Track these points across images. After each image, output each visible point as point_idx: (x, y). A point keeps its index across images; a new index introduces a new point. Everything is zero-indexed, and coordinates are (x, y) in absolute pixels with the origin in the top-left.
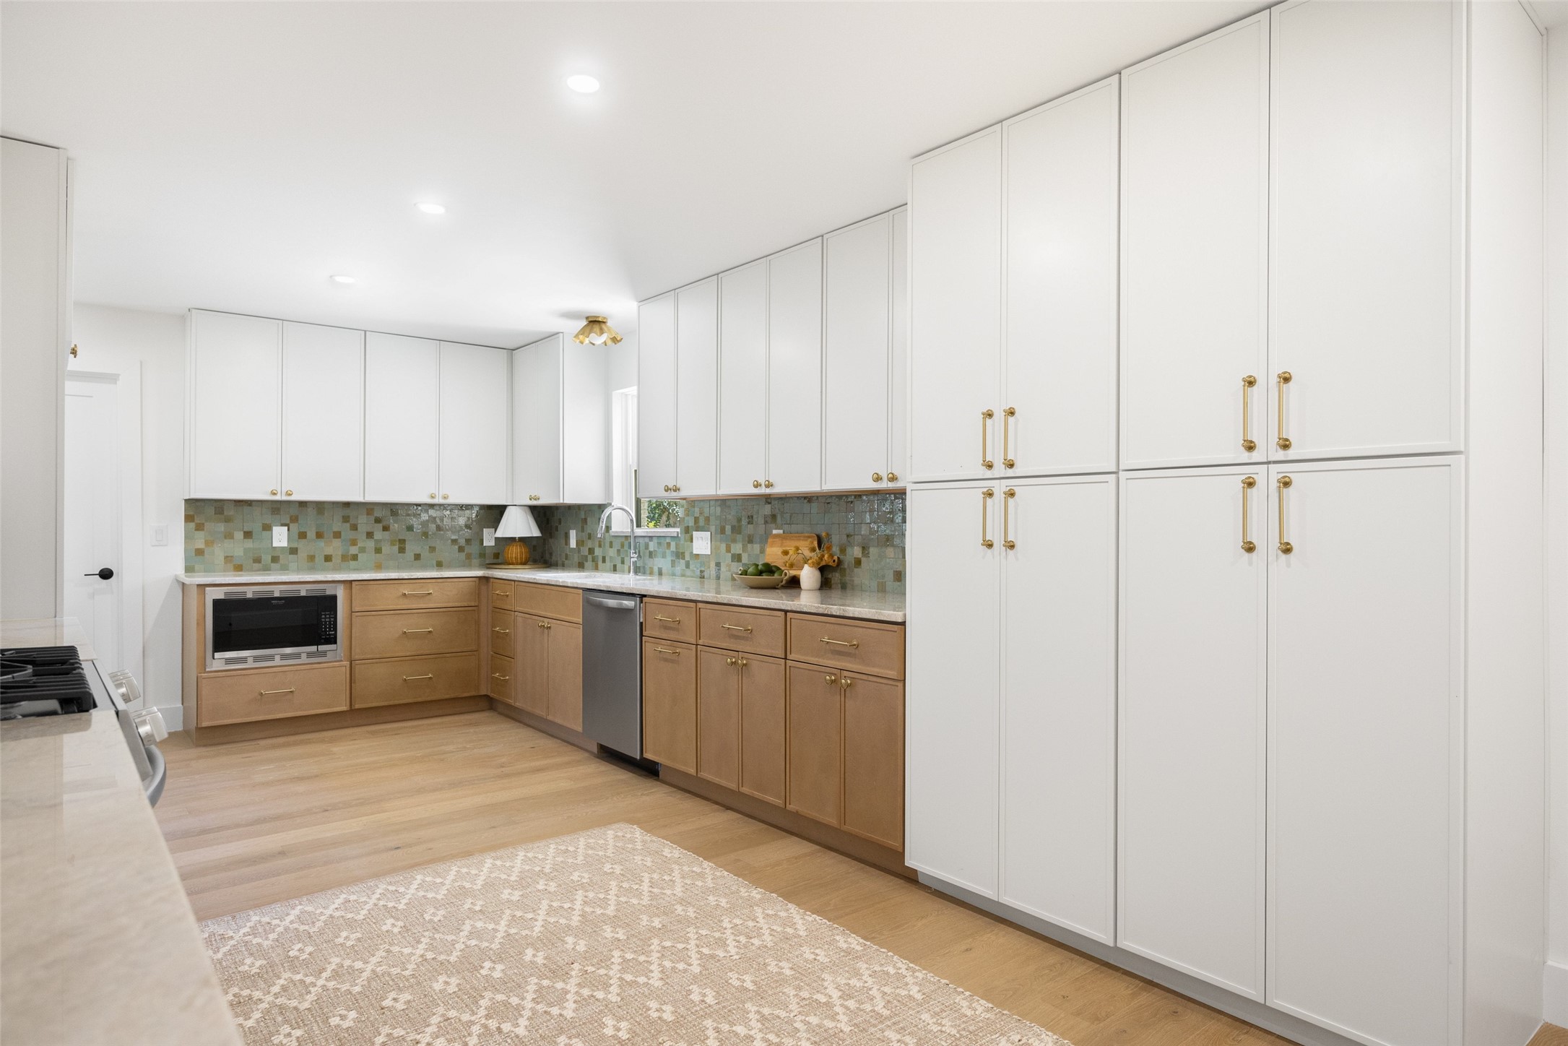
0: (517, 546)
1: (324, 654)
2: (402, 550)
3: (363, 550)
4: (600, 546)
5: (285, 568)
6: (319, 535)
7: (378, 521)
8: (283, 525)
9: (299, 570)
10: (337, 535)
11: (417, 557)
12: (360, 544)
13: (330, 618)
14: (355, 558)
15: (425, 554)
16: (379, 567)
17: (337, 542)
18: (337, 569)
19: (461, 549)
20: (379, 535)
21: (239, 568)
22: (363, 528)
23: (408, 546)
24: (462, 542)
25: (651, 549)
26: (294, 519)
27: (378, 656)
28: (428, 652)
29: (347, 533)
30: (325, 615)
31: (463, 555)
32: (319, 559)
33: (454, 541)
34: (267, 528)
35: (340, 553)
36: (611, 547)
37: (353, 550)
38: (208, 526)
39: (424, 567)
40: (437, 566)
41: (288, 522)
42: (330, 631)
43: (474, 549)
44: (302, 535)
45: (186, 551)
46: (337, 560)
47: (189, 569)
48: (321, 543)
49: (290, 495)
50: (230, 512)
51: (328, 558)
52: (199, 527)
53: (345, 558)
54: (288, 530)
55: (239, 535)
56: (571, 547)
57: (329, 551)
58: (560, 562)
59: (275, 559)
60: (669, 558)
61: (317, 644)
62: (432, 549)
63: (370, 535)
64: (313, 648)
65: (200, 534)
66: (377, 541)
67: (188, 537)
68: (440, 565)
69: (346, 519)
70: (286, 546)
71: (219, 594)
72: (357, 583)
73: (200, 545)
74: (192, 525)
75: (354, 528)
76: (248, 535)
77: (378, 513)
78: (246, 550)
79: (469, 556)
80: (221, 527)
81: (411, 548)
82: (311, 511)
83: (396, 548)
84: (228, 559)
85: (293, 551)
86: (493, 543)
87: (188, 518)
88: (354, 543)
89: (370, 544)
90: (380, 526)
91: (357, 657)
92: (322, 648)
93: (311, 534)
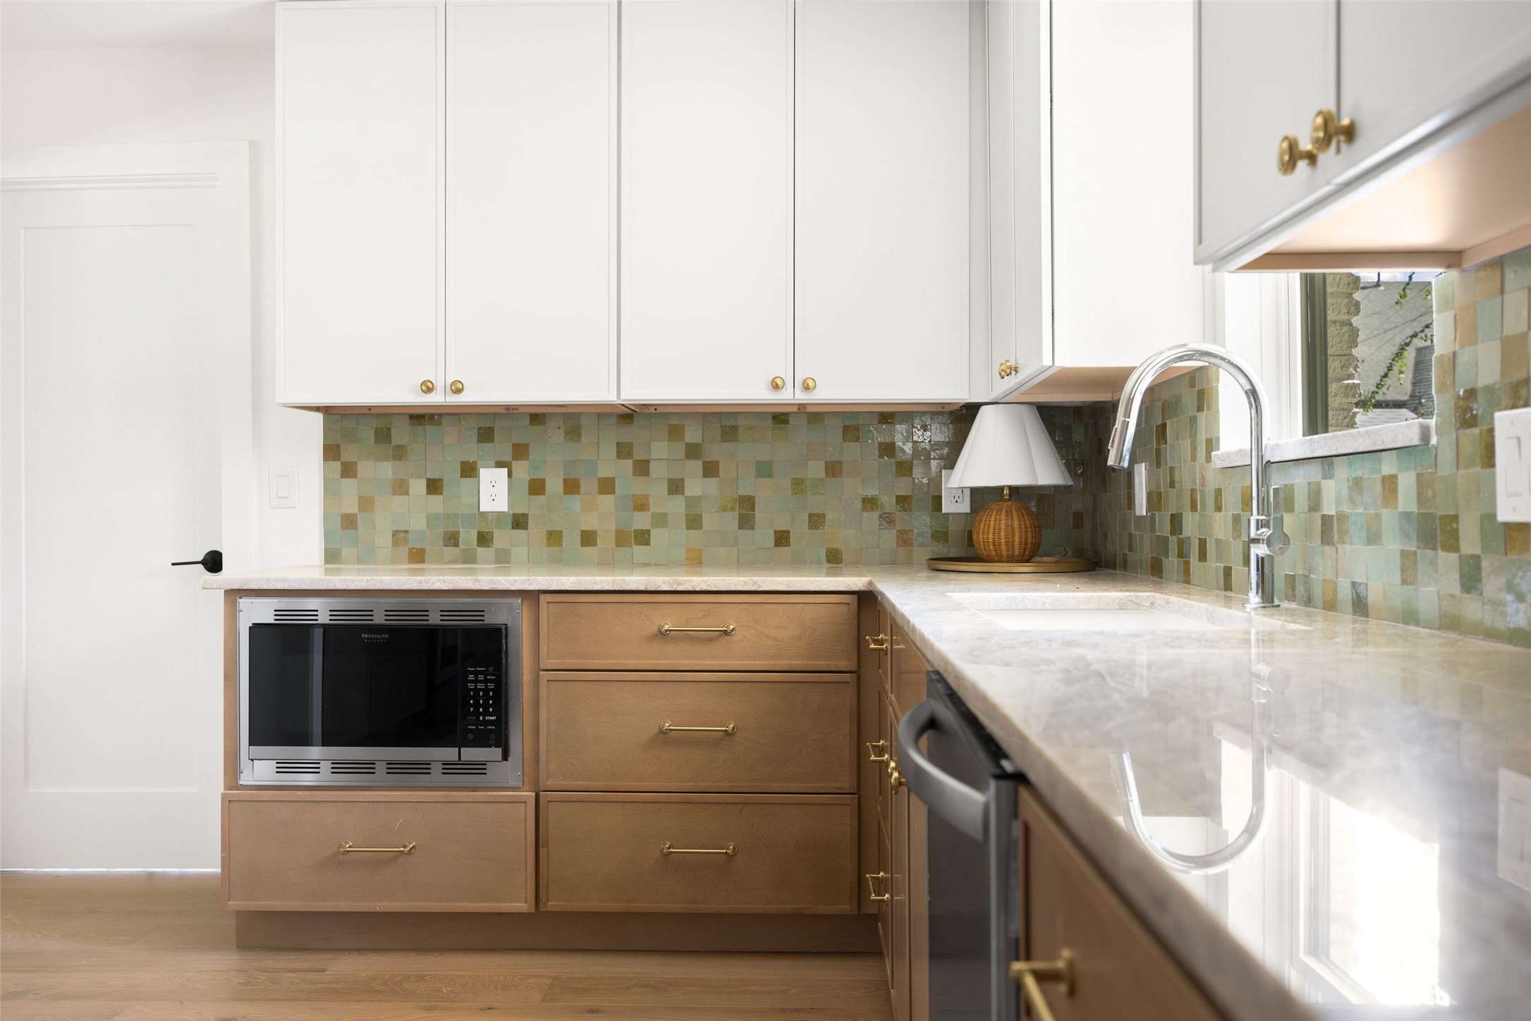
0: (1000, 511)
1: (478, 768)
2: (746, 522)
3: (661, 520)
4: (1194, 508)
5: (503, 559)
6: (571, 487)
7: (693, 452)
8: (500, 465)
9: (532, 563)
10: (607, 486)
11: (782, 538)
12: (655, 508)
13: (486, 681)
14: (643, 538)
15: (800, 530)
16: (695, 561)
17: (606, 502)
18: (607, 564)
19: (887, 519)
20: (695, 486)
21: (418, 556)
22: (659, 471)
23: (759, 514)
24: (888, 502)
25: (1329, 508)
26: (520, 451)
27: (600, 784)
28: (726, 785)
29: (628, 484)
30: (476, 673)
31: (889, 538)
32: (571, 539)
33: (869, 503)
34: (469, 471)
35: (613, 527)
36: (1218, 508)
37: (641, 521)
38: (366, 468)
39: (798, 564)
40: (829, 561)
41: (507, 457)
42: (486, 713)
43: (921, 522)
44: (537, 487)
45: (326, 517)
46: (606, 541)
47: (332, 556)
48: (575, 503)
49: (459, 391)
50: (401, 433)
51: (588, 538)
52: (349, 471)
53: (622, 539)
54: (510, 475)
55: (418, 486)
56: (1138, 513)
57: (589, 522)
58: (1119, 559)
59: (484, 539)
60: (1393, 544)
61: (460, 743)
62: (816, 521)
63: (676, 487)
64: (450, 753)
65: (349, 485)
66: (692, 502)
67: (330, 490)
68: (834, 560)
69: (624, 451)
70: (506, 509)
71: (264, 611)
72: (550, 598)
73: (351, 507)
74: (337, 466)
75: (642, 468)
76: (434, 486)
77: (693, 434)
78: (432, 519)
79: (904, 539)
80: (387, 470)
81: (769, 518)
82: (556, 434)
83: (732, 519)
84: (399, 537)
85: (519, 522)
86: (965, 507)
87: (331, 452)
88: (641, 505)
89: (676, 506)
90: (697, 466)
91: (551, 783)
92: (470, 754)
93: (555, 485)
